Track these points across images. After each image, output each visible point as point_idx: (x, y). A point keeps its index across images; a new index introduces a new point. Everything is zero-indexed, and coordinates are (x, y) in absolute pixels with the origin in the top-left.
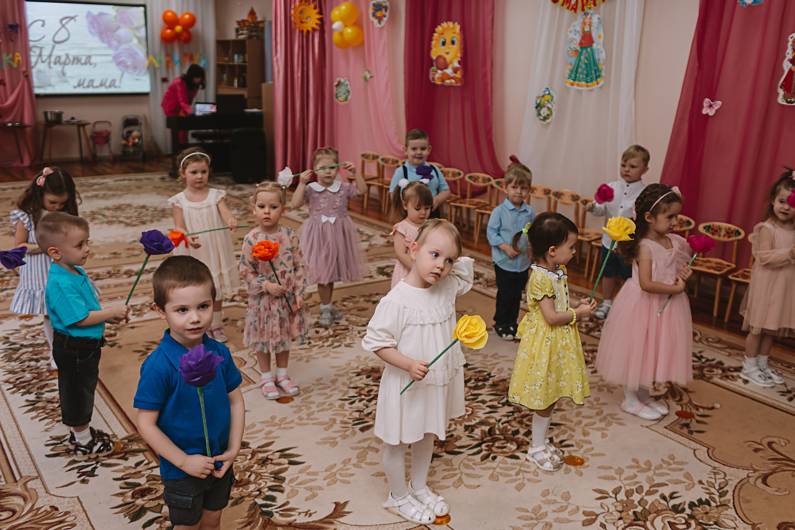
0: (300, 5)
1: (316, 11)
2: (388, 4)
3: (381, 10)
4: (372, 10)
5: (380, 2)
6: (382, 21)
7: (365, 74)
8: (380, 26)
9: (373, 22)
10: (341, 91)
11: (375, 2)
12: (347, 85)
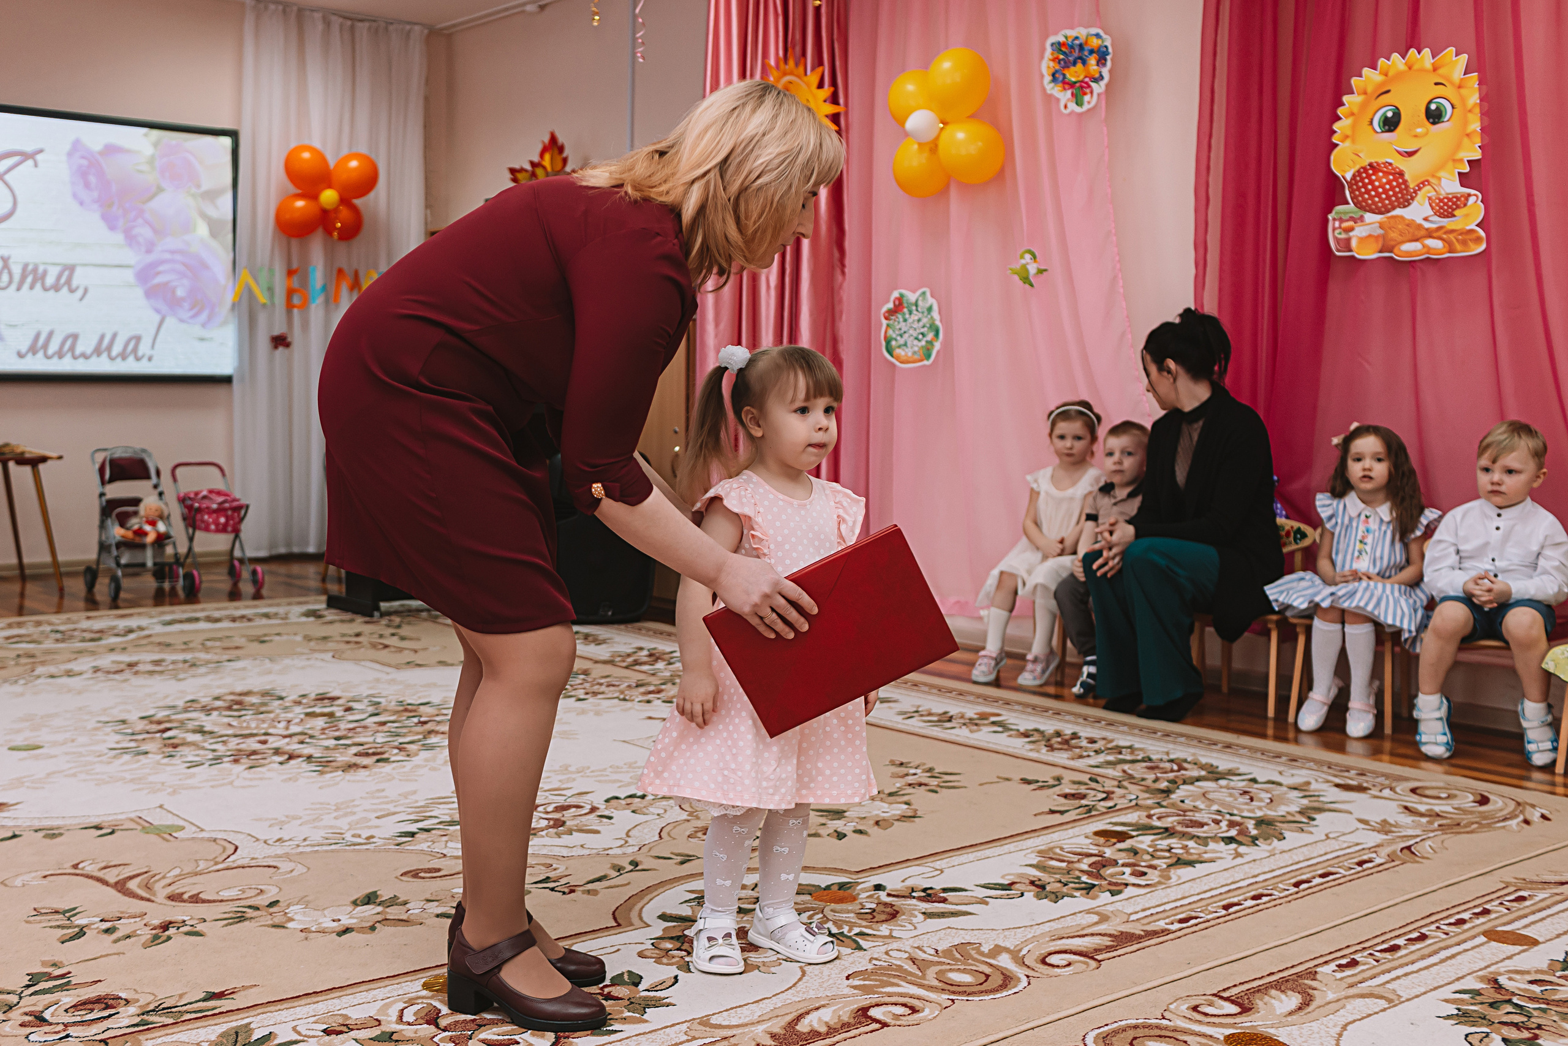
2: (1108, 43)
3: (1084, 63)
4: (1052, 64)
5: (1077, 38)
6: (1085, 94)
7: (1023, 262)
8: (1078, 109)
9: (1058, 100)
10: (904, 329)
11: (1062, 39)
12: (930, 309)
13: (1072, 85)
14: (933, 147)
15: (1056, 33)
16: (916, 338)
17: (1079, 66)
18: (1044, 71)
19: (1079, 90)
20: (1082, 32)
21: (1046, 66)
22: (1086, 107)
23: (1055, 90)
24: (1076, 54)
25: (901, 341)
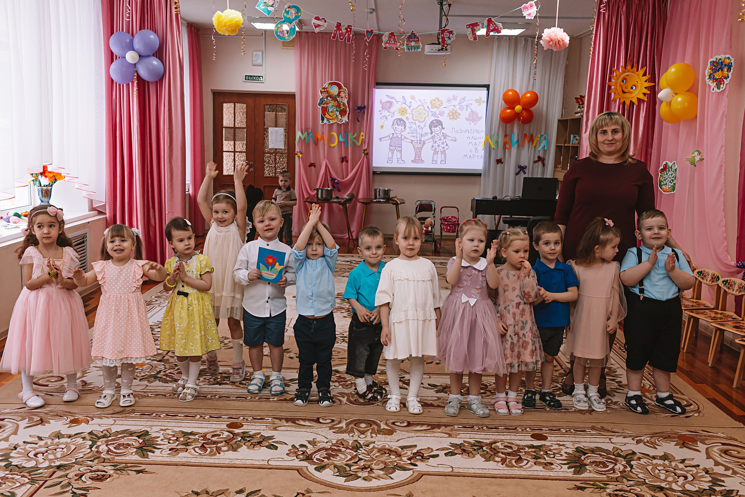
0: (623, 72)
1: (645, 78)
2: (732, 62)
3: (722, 70)
4: (710, 71)
5: (720, 59)
6: (721, 84)
7: (693, 155)
8: (718, 91)
9: (710, 86)
10: (666, 178)
11: (715, 60)
12: (676, 170)
13: (717, 80)
14: (669, 104)
15: (712, 57)
16: (670, 182)
17: (720, 71)
18: (706, 74)
19: (719, 82)
20: (722, 57)
21: (708, 71)
22: (721, 90)
23: (709, 82)
24: (719, 67)
25: (665, 183)
